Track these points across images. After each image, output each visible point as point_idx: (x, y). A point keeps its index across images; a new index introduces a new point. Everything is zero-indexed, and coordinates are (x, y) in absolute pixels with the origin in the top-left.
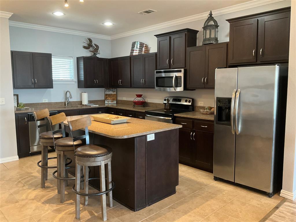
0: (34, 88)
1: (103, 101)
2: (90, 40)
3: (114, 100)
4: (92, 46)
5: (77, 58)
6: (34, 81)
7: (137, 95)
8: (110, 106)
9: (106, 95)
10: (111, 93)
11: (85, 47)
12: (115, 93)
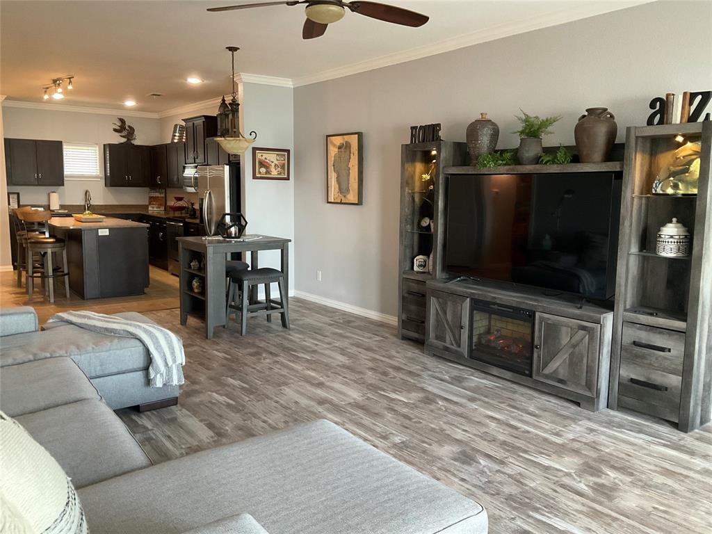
0: (38, 185)
1: (146, 207)
2: (122, 121)
3: (161, 205)
4: (125, 129)
5: (104, 145)
6: (38, 176)
7: (175, 198)
8: (155, 214)
9: (151, 198)
10: (157, 195)
11: (115, 130)
12: (163, 195)
